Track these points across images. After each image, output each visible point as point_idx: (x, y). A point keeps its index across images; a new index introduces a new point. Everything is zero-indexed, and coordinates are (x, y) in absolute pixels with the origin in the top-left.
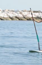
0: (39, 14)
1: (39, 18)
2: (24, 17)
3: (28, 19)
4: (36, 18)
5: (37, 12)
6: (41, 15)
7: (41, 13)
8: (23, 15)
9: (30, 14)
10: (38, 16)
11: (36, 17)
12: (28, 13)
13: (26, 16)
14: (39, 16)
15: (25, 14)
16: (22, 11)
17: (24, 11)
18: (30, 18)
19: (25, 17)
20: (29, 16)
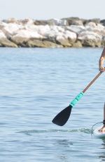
0: (52, 29)
1: (52, 41)
2: (10, 39)
3: (21, 42)
4: (43, 40)
5: (45, 23)
6: (57, 31)
7: (55, 27)
8: (6, 33)
9: (25, 29)
10: (47, 36)
11: (42, 37)
12: (21, 26)
13: (15, 34)
14: (52, 35)
15: (12, 28)
16: (4, 21)
17: (8, 22)
18: (26, 40)
19: (13, 37)
20: (22, 36)
